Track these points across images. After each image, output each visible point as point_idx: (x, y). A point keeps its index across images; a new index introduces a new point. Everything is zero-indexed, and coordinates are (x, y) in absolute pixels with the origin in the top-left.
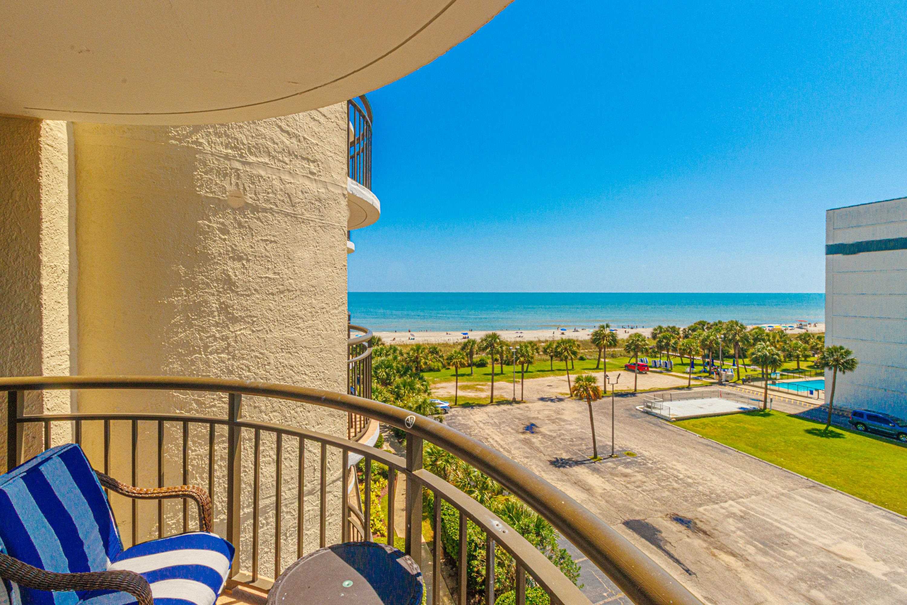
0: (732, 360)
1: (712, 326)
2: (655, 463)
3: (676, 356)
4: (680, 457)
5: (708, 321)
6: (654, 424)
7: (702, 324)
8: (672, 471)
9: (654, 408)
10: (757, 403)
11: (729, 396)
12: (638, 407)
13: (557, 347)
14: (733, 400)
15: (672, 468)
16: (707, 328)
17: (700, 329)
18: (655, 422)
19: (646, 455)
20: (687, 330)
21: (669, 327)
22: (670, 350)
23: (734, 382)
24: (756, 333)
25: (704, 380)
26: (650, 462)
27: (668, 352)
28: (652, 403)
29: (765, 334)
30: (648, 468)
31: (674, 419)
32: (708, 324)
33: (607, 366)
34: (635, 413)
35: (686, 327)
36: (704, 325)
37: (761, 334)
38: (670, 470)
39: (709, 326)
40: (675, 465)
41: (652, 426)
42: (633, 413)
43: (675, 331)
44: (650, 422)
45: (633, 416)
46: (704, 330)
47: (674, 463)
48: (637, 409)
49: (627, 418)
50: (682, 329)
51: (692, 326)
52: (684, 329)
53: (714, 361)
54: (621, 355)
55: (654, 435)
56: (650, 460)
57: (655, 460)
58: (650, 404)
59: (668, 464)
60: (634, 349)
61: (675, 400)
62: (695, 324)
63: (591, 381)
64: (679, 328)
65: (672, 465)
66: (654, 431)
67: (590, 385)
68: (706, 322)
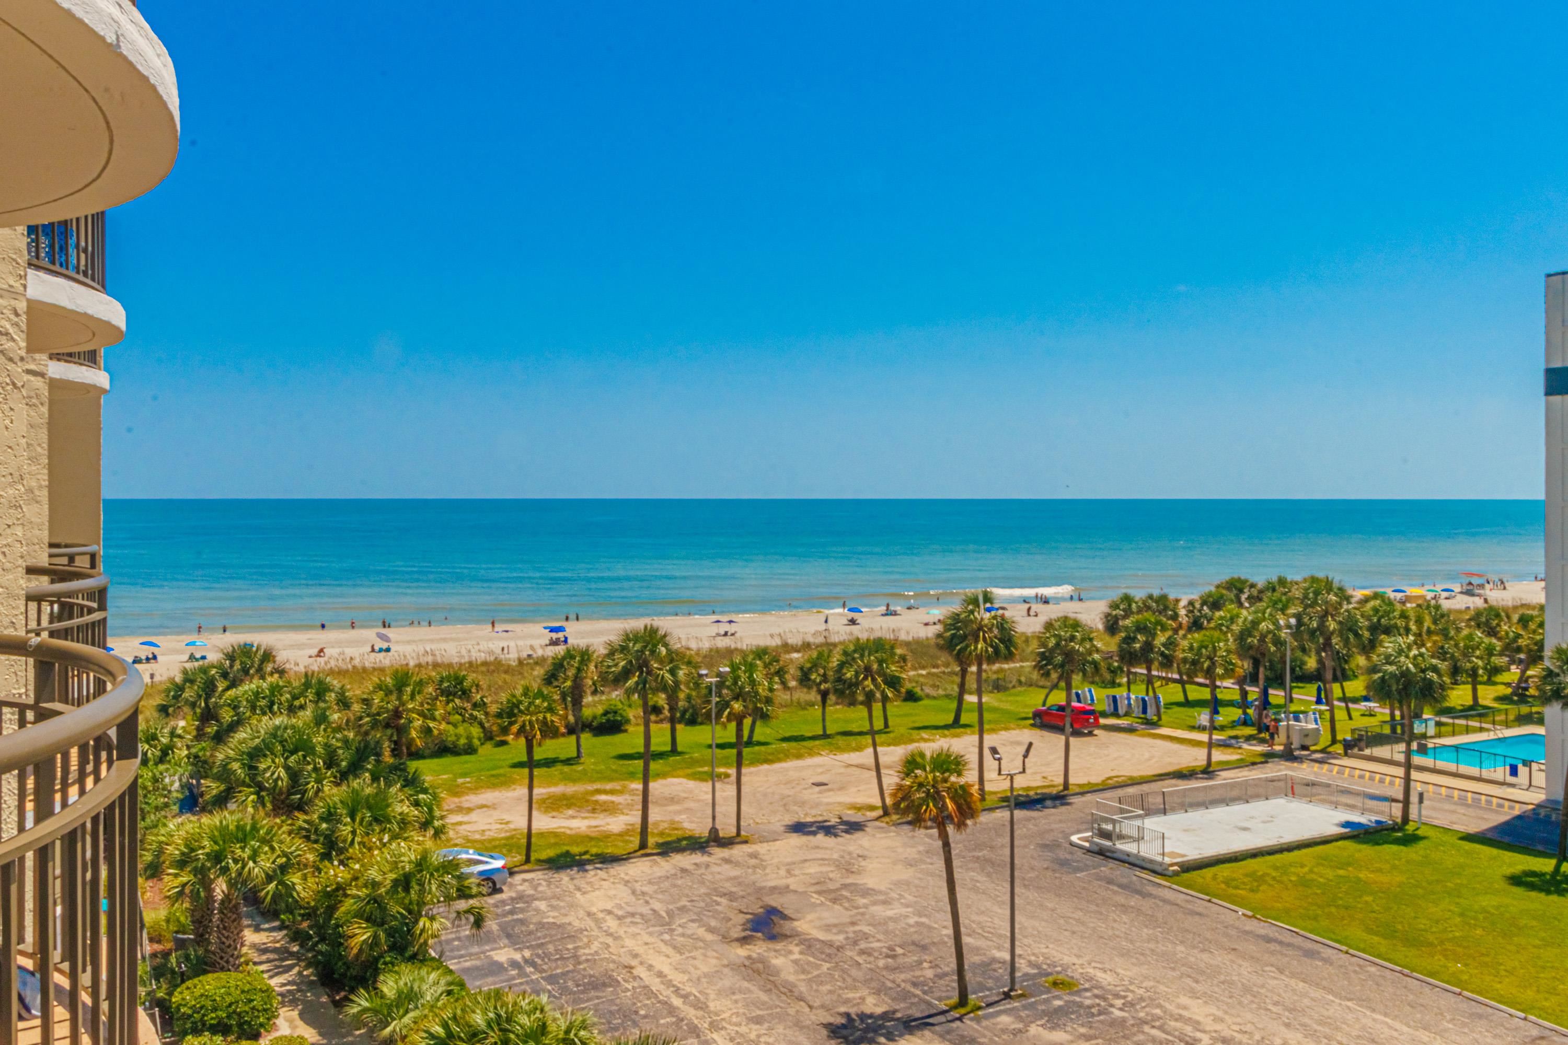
0: (1313, 688)
1: (1261, 592)
2: (1132, 1005)
3: (1168, 680)
4: (1197, 982)
5: (1253, 579)
6: (1120, 886)
7: (1236, 586)
8: (1178, 1025)
9: (1121, 837)
10: (1384, 806)
11: (1315, 790)
12: (1074, 838)
13: (842, 665)
14: (1323, 801)
15: (1180, 1018)
16: (1249, 598)
17: (1232, 601)
18: (1124, 881)
19: (1104, 983)
20: (1198, 606)
21: (1151, 597)
22: (1156, 664)
23: (1323, 751)
24: (1376, 610)
25: (1245, 746)
26: (1119, 1003)
27: (1149, 669)
28: (1114, 822)
29: (1397, 614)
30: (1113, 1023)
31: (1176, 868)
32: (1252, 586)
33: (986, 716)
34: (1068, 857)
35: (1195, 596)
36: (1241, 591)
37: (1387, 613)
38: (1173, 1023)
39: (1255, 592)
40: (1185, 1008)
41: (1115, 893)
42: (1063, 855)
43: (1166, 608)
44: (1110, 882)
45: (1063, 863)
46: (1241, 605)
47: (1184, 1000)
48: (1072, 844)
49: (1049, 873)
50: (1183, 603)
51: (1210, 595)
52: (1191, 603)
53: (1271, 691)
54: (1020, 682)
55: (1125, 918)
56: (1117, 996)
57: (1130, 997)
58: (1109, 827)
59: (1167, 1005)
60: (1062, 666)
61: (1173, 810)
62: (1218, 587)
63: (947, 770)
64: (1177, 601)
65: (1179, 1006)
66: (1125, 908)
67: (945, 780)
68: (1246, 581)
